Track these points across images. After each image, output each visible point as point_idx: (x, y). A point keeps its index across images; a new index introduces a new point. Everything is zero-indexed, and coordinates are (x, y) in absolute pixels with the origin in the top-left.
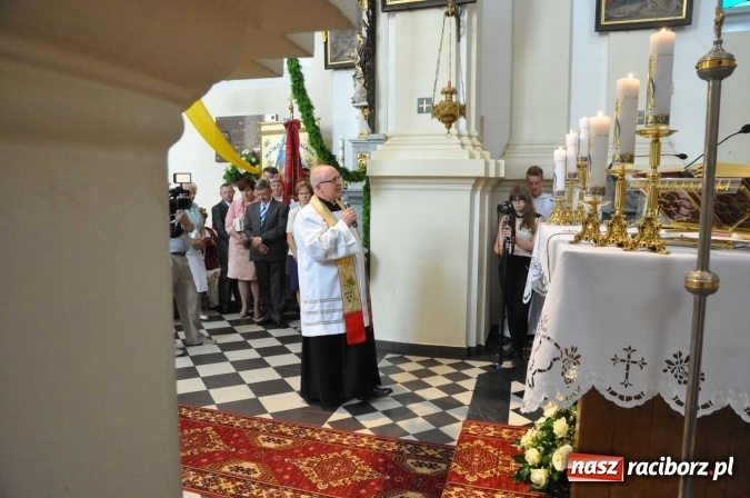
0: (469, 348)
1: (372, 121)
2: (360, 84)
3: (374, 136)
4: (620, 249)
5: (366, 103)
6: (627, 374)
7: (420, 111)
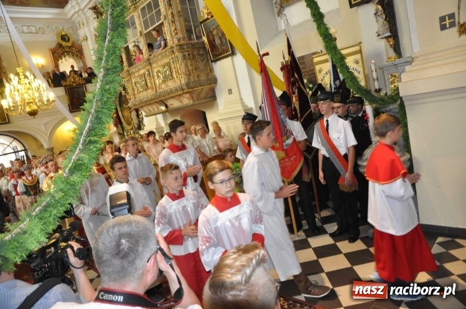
1: (397, 48)
2: (381, 20)
3: (401, 60)
5: (389, 34)
7: (443, 27)
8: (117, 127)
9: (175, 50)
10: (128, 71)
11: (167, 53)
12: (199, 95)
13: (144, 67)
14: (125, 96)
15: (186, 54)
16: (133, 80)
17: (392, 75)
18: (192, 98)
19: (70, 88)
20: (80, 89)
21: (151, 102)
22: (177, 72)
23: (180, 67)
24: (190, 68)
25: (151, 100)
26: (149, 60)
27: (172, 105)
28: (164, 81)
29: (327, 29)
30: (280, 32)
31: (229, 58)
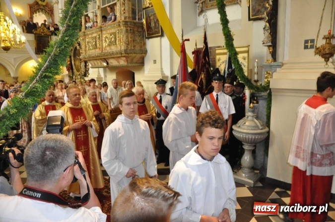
1: (274, 55)
2: (267, 34)
3: (275, 64)
5: (270, 44)
7: (306, 47)
8: (69, 72)
9: (121, 24)
10: (84, 33)
11: (115, 25)
12: (132, 60)
13: (96, 32)
14: (79, 50)
15: (129, 29)
16: (87, 40)
17: (267, 73)
18: (127, 61)
19: (39, 36)
20: (46, 38)
21: (97, 58)
22: (120, 40)
23: (122, 37)
24: (130, 39)
25: (97, 57)
26: (101, 27)
27: (111, 63)
28: (109, 45)
29: (229, 31)
30: (197, 27)
31: (159, 38)
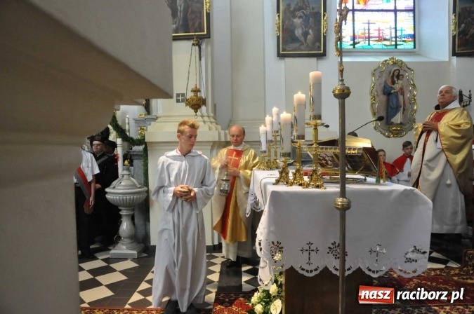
0: (214, 246)
1: (147, 107)
3: (149, 117)
4: (300, 187)
6: (309, 258)
